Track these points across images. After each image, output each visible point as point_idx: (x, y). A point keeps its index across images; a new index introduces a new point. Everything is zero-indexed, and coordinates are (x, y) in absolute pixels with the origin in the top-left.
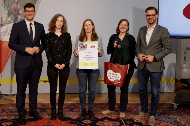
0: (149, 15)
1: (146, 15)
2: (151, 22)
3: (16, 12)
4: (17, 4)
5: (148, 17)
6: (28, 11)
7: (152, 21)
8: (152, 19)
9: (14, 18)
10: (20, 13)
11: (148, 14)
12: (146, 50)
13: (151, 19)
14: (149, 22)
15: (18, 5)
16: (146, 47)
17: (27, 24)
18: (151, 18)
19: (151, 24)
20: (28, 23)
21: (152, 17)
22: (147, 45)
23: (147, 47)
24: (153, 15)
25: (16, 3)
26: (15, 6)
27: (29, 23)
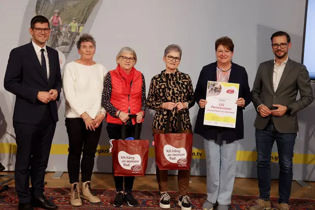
0: (277, 44)
1: (272, 45)
2: (280, 54)
3: (56, 31)
4: (58, 16)
5: (276, 47)
6: (40, 29)
7: (282, 54)
8: (282, 50)
9: (53, 40)
10: (62, 31)
11: (274, 43)
12: (274, 99)
13: (280, 50)
14: (278, 55)
15: (60, 18)
16: (273, 94)
17: (35, 50)
18: (279, 48)
19: (280, 58)
20: (37, 49)
21: (282, 47)
22: (275, 90)
23: (275, 93)
24: (282, 44)
25: (56, 15)
26: (55, 21)
27: (41, 49)
